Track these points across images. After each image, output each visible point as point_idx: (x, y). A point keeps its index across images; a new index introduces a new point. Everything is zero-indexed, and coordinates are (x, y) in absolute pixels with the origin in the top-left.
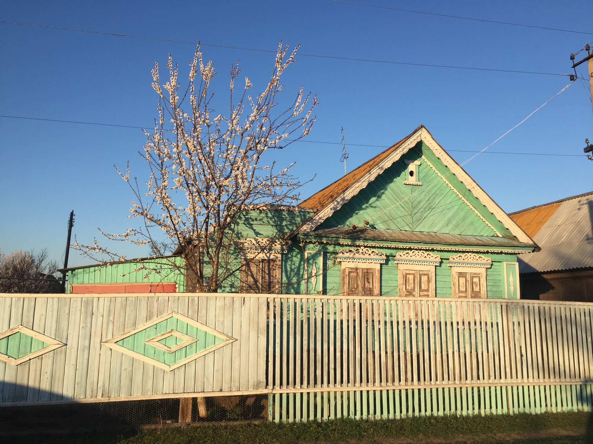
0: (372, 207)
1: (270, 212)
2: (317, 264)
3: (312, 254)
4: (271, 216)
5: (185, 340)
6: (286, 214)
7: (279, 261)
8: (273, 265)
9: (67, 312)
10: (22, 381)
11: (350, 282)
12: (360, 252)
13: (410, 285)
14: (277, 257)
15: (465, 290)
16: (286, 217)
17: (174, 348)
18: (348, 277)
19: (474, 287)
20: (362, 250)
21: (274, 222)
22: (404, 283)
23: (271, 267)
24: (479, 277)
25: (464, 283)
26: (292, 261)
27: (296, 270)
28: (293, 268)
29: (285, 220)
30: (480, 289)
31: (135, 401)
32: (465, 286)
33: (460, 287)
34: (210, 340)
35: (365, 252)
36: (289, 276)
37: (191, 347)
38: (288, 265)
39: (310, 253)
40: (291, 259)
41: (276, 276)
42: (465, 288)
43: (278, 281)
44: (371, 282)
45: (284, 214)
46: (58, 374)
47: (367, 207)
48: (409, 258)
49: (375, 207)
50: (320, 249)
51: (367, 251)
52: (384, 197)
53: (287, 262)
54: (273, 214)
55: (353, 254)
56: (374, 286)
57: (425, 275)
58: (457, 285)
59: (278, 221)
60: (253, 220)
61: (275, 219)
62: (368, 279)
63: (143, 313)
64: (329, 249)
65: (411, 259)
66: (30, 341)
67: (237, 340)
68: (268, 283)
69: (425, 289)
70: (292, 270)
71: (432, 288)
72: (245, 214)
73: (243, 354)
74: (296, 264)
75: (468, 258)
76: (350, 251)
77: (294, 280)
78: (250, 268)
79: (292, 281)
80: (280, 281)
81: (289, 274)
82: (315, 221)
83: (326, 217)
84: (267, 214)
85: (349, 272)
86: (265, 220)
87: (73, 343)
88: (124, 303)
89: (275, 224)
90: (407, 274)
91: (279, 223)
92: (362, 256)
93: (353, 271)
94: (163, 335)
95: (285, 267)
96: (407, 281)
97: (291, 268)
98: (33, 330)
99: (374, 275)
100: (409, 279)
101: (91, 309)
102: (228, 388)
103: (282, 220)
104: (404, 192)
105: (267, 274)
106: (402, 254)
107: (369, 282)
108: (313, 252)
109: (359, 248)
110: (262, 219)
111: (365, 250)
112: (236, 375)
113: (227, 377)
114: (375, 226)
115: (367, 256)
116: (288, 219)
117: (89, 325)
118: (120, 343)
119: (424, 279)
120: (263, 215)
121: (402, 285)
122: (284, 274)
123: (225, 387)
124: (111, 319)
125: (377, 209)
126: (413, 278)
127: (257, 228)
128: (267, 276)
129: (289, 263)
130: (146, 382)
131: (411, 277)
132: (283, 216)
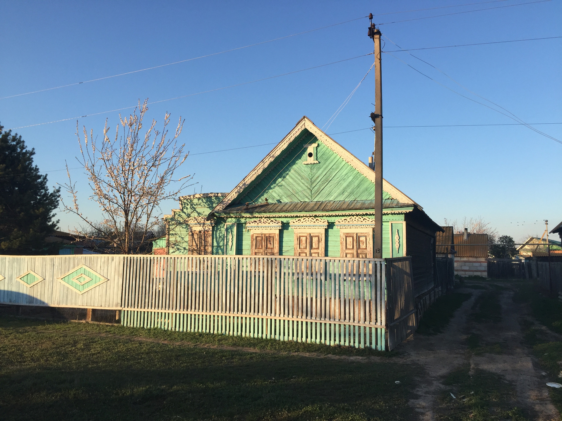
0: (279, 186)
1: (204, 199)
2: (233, 232)
3: (230, 225)
4: (205, 201)
5: (87, 279)
6: (214, 199)
7: (211, 231)
8: (207, 234)
9: (45, 264)
10: (32, 295)
11: (257, 244)
12: (262, 222)
13: (303, 245)
14: (209, 229)
15: (352, 248)
16: (215, 201)
17: (83, 283)
18: (255, 241)
19: (361, 245)
20: (264, 220)
21: (208, 205)
22: (298, 243)
23: (206, 235)
24: (366, 237)
25: (351, 242)
26: (220, 230)
27: (222, 237)
28: (220, 235)
29: (215, 203)
30: (366, 246)
31: (68, 308)
32: (352, 244)
33: (347, 245)
34: (98, 279)
35: (266, 222)
36: (218, 241)
37: (90, 283)
38: (217, 234)
39: (229, 225)
40: (220, 229)
41: (209, 241)
42: (352, 246)
43: (210, 245)
44: (272, 243)
45: (213, 199)
46: (43, 293)
47: (275, 186)
48: (301, 223)
49: (281, 186)
50: (236, 221)
51: (267, 221)
52: (287, 177)
53: (217, 231)
54: (206, 200)
55: (257, 223)
56: (274, 247)
57: (316, 236)
58: (345, 244)
59: (210, 204)
60: (195, 205)
61: (208, 203)
62: (270, 241)
63: (72, 265)
64: (242, 221)
65: (302, 224)
66: (34, 277)
67: (109, 280)
68: (204, 246)
69: (316, 247)
70: (220, 237)
71: (322, 246)
72: (190, 202)
73: (112, 288)
74: (222, 233)
75: (353, 221)
76: (255, 221)
77: (221, 244)
78: (194, 236)
79: (220, 244)
80: (211, 244)
81: (218, 239)
82: (225, 202)
83: (233, 199)
84: (202, 200)
85: (256, 237)
86: (202, 204)
87: (47, 278)
88: (65, 260)
89: (209, 207)
90: (300, 237)
91: (211, 205)
92: (263, 225)
93: (259, 236)
94: (79, 276)
95: (215, 235)
96: (301, 242)
97: (219, 235)
98: (35, 272)
99: (274, 238)
100: (302, 240)
101: (53, 263)
102: (104, 305)
103: (212, 203)
104: (304, 171)
105: (204, 240)
106: (295, 221)
107: (271, 244)
108: (230, 224)
109: (261, 219)
110: (200, 204)
111: (265, 220)
112: (108, 299)
113: (104, 300)
114: (281, 201)
115: (267, 224)
116: (216, 202)
117: (52, 270)
118: (63, 279)
119: (315, 240)
120: (200, 201)
121: (297, 245)
122: (215, 240)
123: (103, 305)
124: (60, 268)
125: (283, 187)
126: (305, 239)
127: (198, 210)
128: (203, 241)
129: (218, 232)
130: (73, 299)
131: (304, 239)
132: (213, 201)
